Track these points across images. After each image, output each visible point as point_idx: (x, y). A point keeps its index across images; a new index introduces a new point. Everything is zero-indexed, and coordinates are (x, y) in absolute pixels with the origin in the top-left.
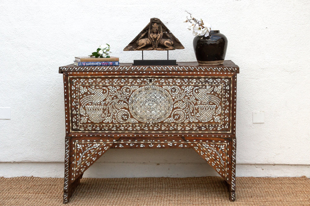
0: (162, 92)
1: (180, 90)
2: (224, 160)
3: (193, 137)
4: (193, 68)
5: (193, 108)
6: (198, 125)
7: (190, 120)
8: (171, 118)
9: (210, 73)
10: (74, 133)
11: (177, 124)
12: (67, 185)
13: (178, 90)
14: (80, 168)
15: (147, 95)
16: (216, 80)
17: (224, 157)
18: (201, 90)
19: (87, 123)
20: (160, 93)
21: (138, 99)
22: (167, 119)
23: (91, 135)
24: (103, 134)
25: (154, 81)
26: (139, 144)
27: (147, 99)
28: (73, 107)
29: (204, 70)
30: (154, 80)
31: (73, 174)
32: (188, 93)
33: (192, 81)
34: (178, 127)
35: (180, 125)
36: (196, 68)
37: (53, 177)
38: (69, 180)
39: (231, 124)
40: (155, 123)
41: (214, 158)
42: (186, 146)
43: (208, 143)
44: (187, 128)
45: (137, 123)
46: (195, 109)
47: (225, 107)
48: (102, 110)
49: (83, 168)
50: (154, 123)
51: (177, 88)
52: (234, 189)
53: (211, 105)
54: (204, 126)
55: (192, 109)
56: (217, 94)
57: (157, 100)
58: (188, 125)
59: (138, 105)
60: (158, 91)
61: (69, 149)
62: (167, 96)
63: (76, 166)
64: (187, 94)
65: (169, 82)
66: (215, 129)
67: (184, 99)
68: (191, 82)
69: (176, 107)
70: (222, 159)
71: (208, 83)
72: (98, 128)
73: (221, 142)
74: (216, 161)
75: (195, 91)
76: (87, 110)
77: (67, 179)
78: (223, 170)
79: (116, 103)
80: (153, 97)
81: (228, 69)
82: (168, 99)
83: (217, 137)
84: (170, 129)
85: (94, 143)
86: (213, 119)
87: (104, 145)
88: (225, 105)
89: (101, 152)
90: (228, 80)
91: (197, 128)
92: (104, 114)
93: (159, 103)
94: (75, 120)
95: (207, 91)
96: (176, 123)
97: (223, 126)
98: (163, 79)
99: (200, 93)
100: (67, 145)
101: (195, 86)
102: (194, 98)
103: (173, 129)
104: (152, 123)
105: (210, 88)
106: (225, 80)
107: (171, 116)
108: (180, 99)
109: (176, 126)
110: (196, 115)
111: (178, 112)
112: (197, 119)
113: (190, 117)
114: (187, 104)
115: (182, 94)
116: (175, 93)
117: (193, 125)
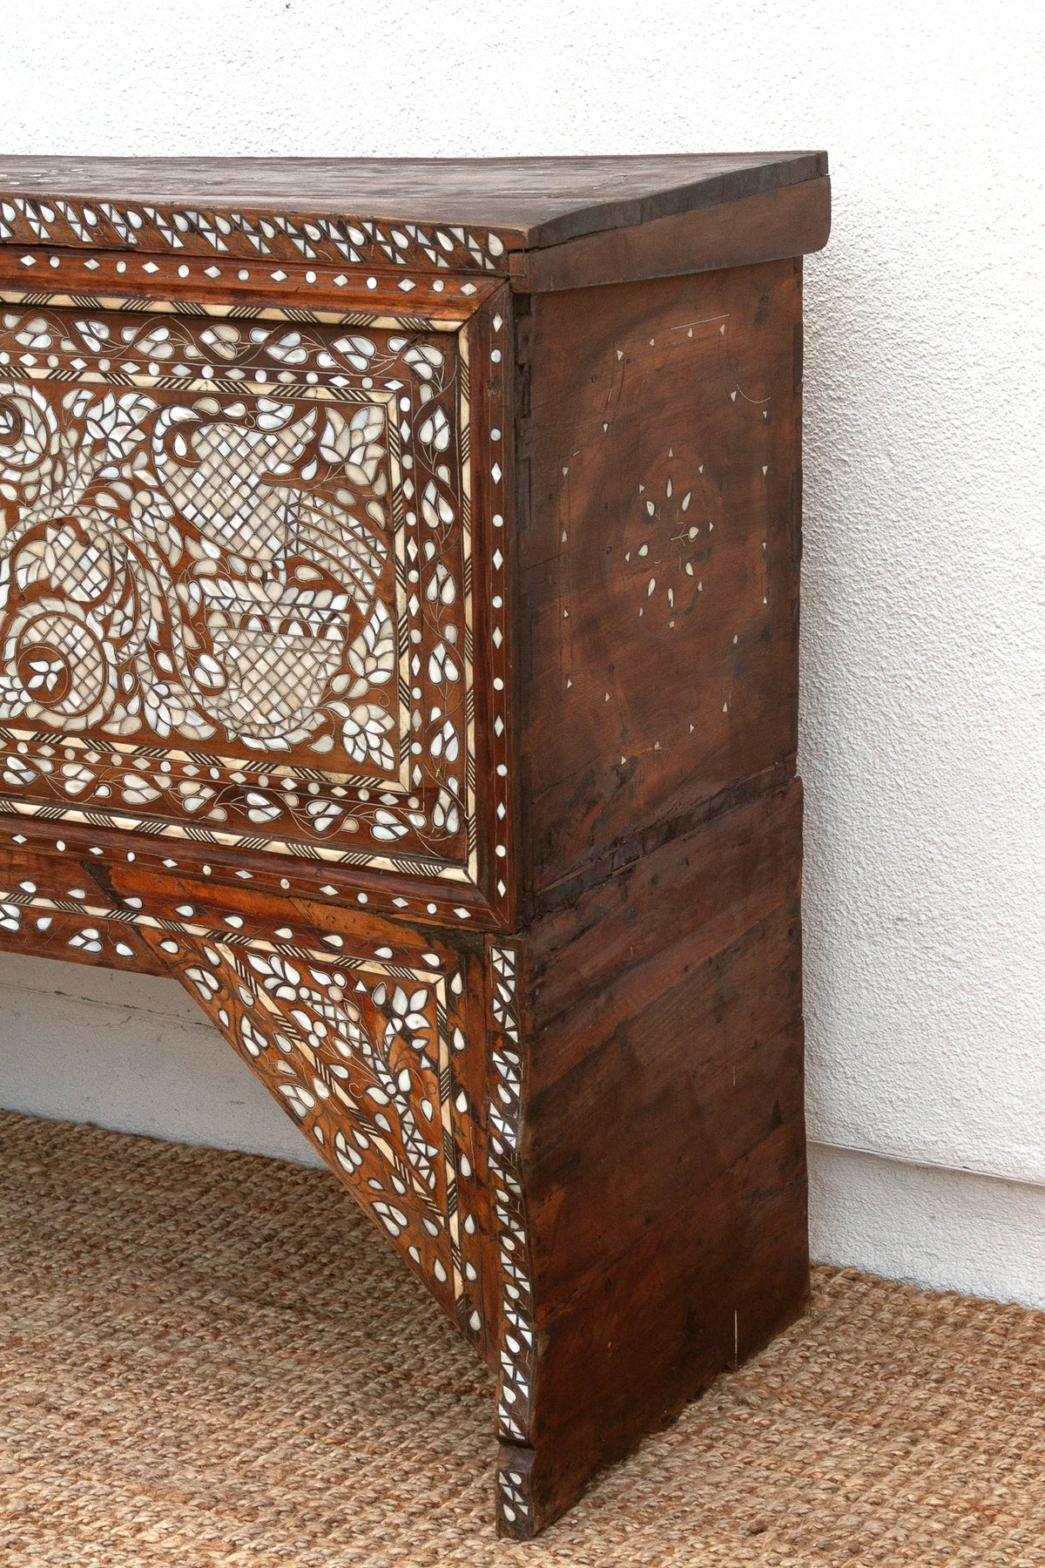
1: (53, 425)
2: (430, 1131)
3: (171, 872)
4: (136, 220)
5: (163, 600)
7: (150, 715)
8: (4, 681)
9: (279, 276)
11: (53, 739)
13: (37, 420)
16: (334, 353)
17: (427, 1108)
18: (215, 440)
29: (222, 246)
32: (117, 463)
33: (144, 347)
34: (67, 770)
35: (80, 756)
36: (160, 222)
39: (471, 797)
41: (349, 1102)
42: (123, 949)
43: (288, 950)
44: (137, 790)
46: (177, 611)
47: (429, 620)
51: (31, 402)
52: (514, 1428)
53: (304, 586)
54: (263, 782)
55: (157, 610)
56: (349, 485)
58: (142, 764)
64: (111, 473)
66: (350, 825)
67: (86, 510)
68: (130, 353)
69: (32, 579)
70: (409, 1118)
71: (272, 378)
73: (394, 960)
74: (365, 1135)
75: (169, 449)
78: (432, 1229)
81: (422, 239)
83: (362, 908)
84: (6, 777)
86: (333, 727)
88: (423, 599)
90: (436, 357)
91: (208, 793)
95: (262, 449)
96: (49, 729)
97: (414, 803)
99: (206, 470)
101: (168, 397)
102: (167, 512)
103: (27, 776)
105: (289, 424)
106: (412, 356)
107: (6, 663)
108: (59, 514)
109: (50, 759)
110: (191, 672)
111: (52, 629)
112: (199, 710)
113: (146, 687)
114: (118, 566)
115: (71, 460)
116: (16, 453)
117: (177, 766)
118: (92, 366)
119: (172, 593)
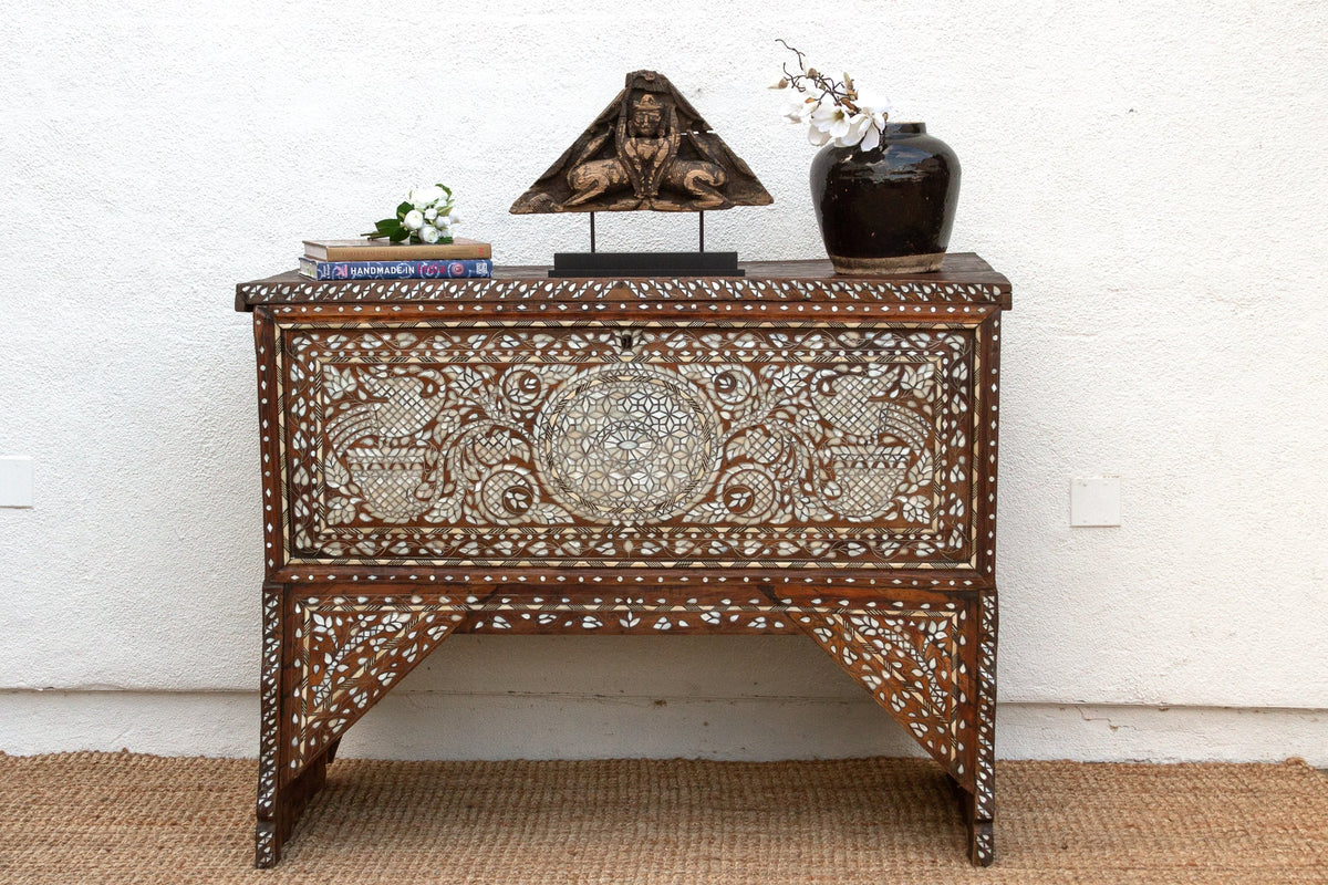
0: (676, 390)
1: (754, 382)
2: (944, 685)
3: (810, 585)
4: (810, 287)
5: (810, 459)
6: (831, 536)
7: (797, 513)
8: (715, 505)
9: (885, 308)
10: (298, 565)
11: (741, 530)
12: (272, 790)
13: (745, 380)
14: (326, 717)
15: (613, 402)
16: (910, 341)
17: (944, 675)
18: (844, 384)
19: (357, 523)
20: (667, 395)
21: (572, 422)
22: (698, 508)
23: (373, 578)
24: (423, 572)
25: (643, 342)
26: (578, 617)
27: (613, 420)
28: (297, 453)
29: (857, 297)
30: (643, 338)
31: (295, 742)
32: (790, 398)
33: (807, 344)
34: (747, 544)
35: (755, 536)
36: (824, 287)
37: (212, 753)
38: (279, 768)
39: (974, 531)
40: (646, 525)
41: (901, 678)
42: (778, 625)
43: (874, 612)
44: (786, 548)
45: (570, 525)
46: (817, 463)
47: (951, 456)
48: (417, 467)
49: (338, 715)
50: (641, 523)
51: (741, 372)
52: (986, 814)
53: (886, 446)
54: (858, 537)
55: (806, 463)
56: (914, 398)
57: (656, 428)
58: (790, 536)
59: (573, 448)
60: (658, 385)
61: (281, 637)
62: (697, 408)
63: (311, 709)
64: (786, 402)
65: (707, 349)
66: (904, 551)
67: (769, 420)
68: (800, 347)
69: (736, 454)
70: (934, 680)
71: (876, 354)
72: (402, 544)
73: (930, 609)
74: (909, 692)
75: (819, 388)
76: (355, 467)
77: (272, 766)
78: (941, 730)
79: (479, 436)
80: (638, 415)
81: (960, 290)
82: (700, 422)
83: (915, 587)
84: (711, 551)
85: (384, 608)
86: (898, 508)
87: (430, 619)
88: (948, 446)
89: (415, 648)
90: (961, 340)
91: (826, 546)
92: (426, 485)
93: (664, 440)
94: (306, 512)
95: (870, 386)
96: (739, 525)
97: (939, 537)
98: (681, 337)
99: (839, 397)
100: (271, 617)
101: (818, 366)
102: (816, 418)
103: (724, 549)
104: (635, 525)
105: (884, 374)
106: (949, 340)
107: (716, 496)
108: (754, 423)
109: (738, 540)
110: (822, 490)
111: (745, 477)
112: (825, 507)
113: (796, 500)
114: (786, 445)
115: (764, 398)
116: (731, 397)
117: (810, 535)
118: (778, 353)
119: (816, 455)
